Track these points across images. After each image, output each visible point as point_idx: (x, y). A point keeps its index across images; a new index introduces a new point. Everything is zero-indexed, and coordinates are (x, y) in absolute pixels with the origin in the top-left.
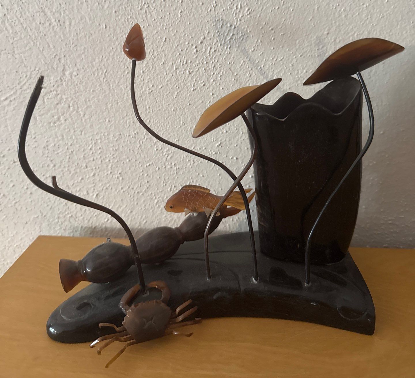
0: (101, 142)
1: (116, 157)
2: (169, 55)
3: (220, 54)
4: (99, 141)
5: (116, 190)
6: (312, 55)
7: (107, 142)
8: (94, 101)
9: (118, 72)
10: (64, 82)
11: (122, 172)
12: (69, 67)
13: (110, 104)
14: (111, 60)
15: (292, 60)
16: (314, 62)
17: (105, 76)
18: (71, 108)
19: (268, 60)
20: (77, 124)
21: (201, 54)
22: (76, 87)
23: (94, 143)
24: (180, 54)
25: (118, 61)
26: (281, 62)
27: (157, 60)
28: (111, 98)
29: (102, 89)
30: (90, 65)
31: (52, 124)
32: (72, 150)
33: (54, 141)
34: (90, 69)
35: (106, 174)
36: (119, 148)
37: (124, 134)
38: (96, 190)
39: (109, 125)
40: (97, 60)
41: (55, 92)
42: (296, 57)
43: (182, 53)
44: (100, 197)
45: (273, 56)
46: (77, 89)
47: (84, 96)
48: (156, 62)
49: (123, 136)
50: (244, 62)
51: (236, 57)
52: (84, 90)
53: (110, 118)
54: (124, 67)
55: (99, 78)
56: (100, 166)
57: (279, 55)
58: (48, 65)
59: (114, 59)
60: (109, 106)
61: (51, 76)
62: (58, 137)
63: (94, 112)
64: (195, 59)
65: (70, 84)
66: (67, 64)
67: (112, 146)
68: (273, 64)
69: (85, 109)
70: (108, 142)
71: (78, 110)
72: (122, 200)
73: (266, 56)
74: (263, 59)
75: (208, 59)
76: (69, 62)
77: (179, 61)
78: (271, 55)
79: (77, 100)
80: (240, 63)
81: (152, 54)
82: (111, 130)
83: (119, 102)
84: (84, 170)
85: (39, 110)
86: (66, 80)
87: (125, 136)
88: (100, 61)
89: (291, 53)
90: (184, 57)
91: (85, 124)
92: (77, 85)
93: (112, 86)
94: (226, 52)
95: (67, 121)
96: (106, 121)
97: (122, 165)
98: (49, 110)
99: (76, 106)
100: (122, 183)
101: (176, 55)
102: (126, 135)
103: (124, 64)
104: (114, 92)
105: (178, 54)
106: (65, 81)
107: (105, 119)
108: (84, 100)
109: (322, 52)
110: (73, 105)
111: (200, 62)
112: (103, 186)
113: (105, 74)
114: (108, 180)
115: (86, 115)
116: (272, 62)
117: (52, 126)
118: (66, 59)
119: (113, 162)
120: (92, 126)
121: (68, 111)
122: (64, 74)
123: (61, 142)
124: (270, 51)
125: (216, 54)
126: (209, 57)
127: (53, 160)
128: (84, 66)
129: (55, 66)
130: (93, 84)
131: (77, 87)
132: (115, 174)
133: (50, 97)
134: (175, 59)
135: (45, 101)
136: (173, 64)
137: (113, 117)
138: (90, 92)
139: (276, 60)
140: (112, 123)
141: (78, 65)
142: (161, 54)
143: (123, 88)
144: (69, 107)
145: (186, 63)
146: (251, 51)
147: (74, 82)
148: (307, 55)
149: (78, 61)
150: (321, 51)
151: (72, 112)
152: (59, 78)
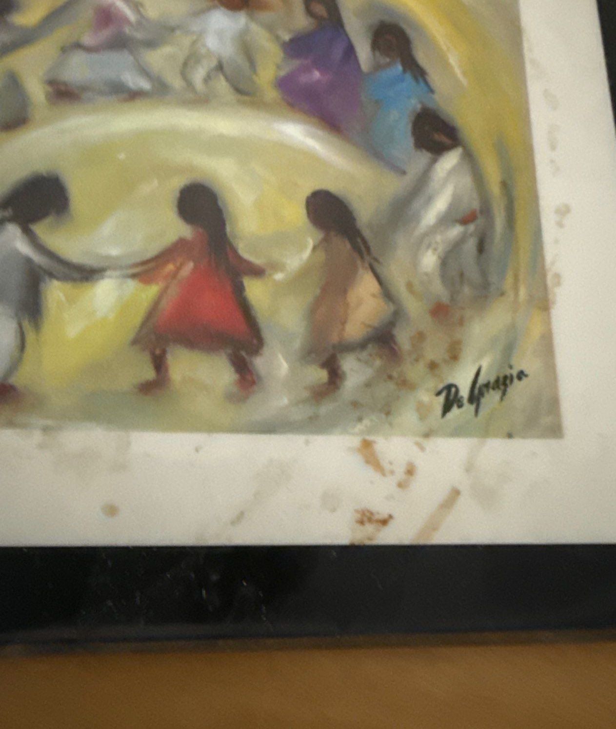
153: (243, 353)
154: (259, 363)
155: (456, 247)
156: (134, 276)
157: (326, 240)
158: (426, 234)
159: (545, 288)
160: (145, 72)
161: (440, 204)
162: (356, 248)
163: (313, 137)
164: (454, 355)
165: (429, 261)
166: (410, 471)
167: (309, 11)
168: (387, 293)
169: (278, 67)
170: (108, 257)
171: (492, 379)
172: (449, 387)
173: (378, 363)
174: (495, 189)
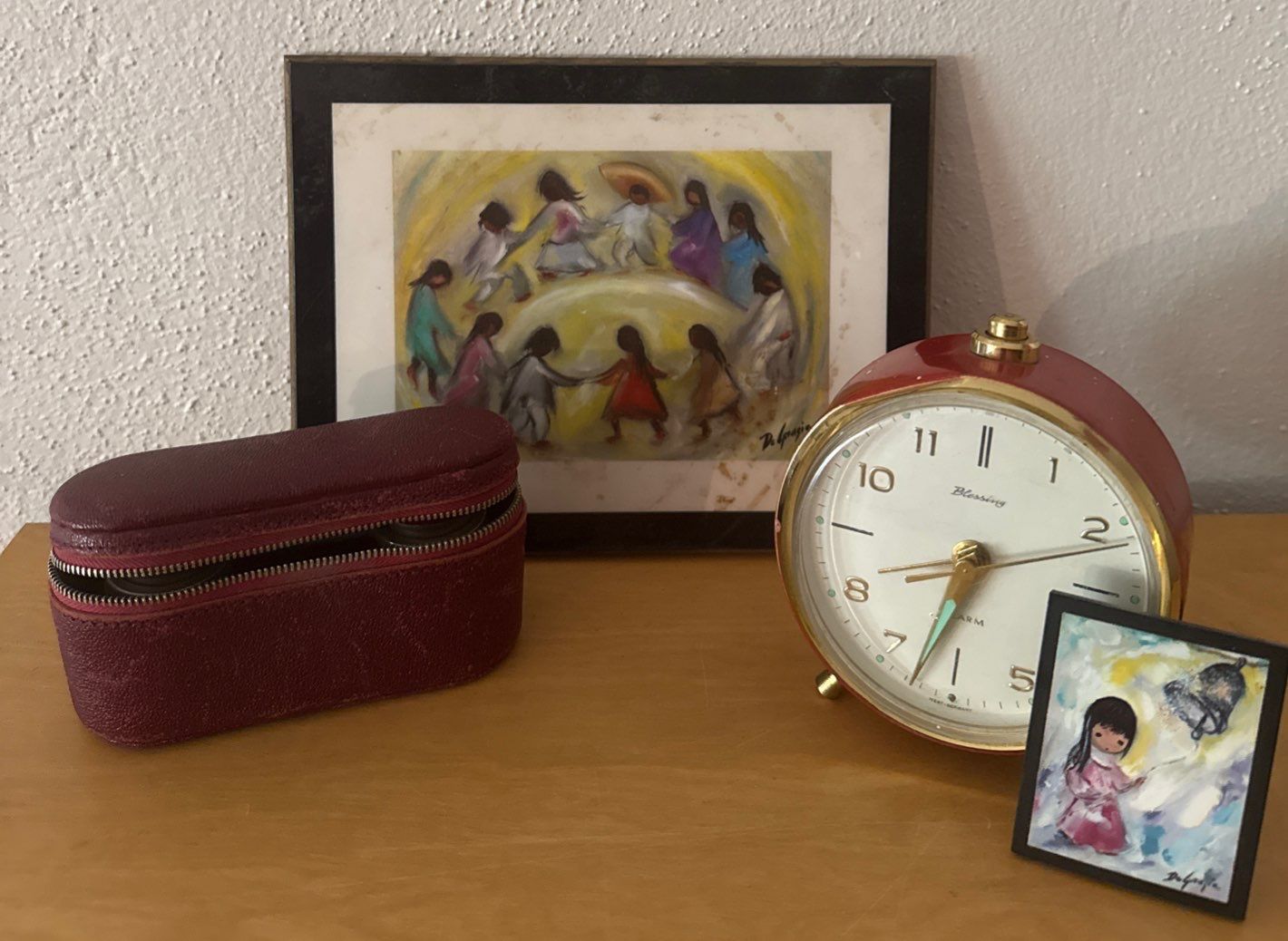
0: (204, 257)
1: (252, 297)
2: (408, 12)
3: (554, 16)
4: (200, 254)
5: (250, 389)
6: (796, 26)
7: (224, 255)
8: (185, 139)
9: (255, 60)
10: (94, 86)
11: (267, 338)
12: (108, 41)
13: (231, 148)
14: (235, 23)
15: (745, 36)
16: (801, 43)
17: (218, 69)
18: (115, 160)
19: (681, 36)
20: (134, 205)
21: (501, 14)
22: (130, 99)
23: (183, 258)
24: (439, 12)
25: (256, 26)
26: (716, 40)
27: (374, 26)
28: (236, 130)
29: (210, 106)
30: (173, 35)
31: (56, 205)
32: (119, 280)
33: (63, 254)
34: (173, 46)
35: (220, 346)
36: (258, 274)
37: (273, 235)
38: (190, 391)
39: (230, 209)
40: (193, 23)
41: (65, 113)
42: (754, 29)
43: (447, 10)
44: (201, 410)
45: (697, 24)
46: (132, 105)
47: (154, 124)
48: (370, 32)
49: (271, 240)
50: (618, 37)
51: (596, 23)
52: (153, 109)
53: (232, 188)
54: (276, 45)
55: (200, 74)
56: (203, 324)
57: (712, 24)
58: (44, 33)
59: (243, 22)
60: (229, 155)
61: (52, 67)
62: (74, 243)
63: (184, 171)
64: (483, 28)
65: (110, 89)
66: (100, 32)
67: (239, 266)
68: (696, 45)
69: (156, 162)
70: (226, 257)
71: (136, 164)
72: (268, 416)
73: (676, 24)
74: (670, 32)
75: (520, 29)
76: (107, 28)
77: (438, 31)
78: (691, 23)
79: (132, 136)
80: (608, 42)
81: (358, 10)
82: (234, 222)
83: (261, 143)
84: (154, 335)
85: (16, 166)
86: (100, 78)
87: (276, 239)
88: (204, 24)
89: (743, 17)
90: (450, 20)
91: (155, 204)
92: (132, 93)
93: (240, 98)
94: (571, 12)
95: (102, 198)
96: (219, 196)
97: (269, 319)
98: (46, 167)
99: (129, 154)
100: (269, 368)
101: (428, 15)
102: (279, 236)
103: (276, 36)
104: (245, 114)
105: (435, 11)
106: (96, 81)
107: (219, 190)
108: (152, 136)
109: (822, 16)
110: (121, 151)
111: (497, 34)
112: (211, 380)
113: (217, 63)
114: (227, 364)
115: (159, 180)
116: (692, 41)
117: (58, 211)
118: (98, 18)
119: (241, 312)
120: (176, 211)
121: (106, 169)
122: (95, 62)
123: (84, 256)
124: (688, 11)
125: (542, 16)
126: (522, 21)
127: (60, 307)
128: (155, 40)
129: (66, 38)
130: (180, 90)
131: (133, 100)
132: (248, 345)
133: (48, 128)
134: (426, 25)
135: (36, 138)
136: (419, 38)
137: (240, 185)
138: (172, 114)
139: (704, 35)
140: (239, 202)
141: (135, 36)
142: (385, 11)
143: (271, 104)
144: (109, 155)
145: (458, 37)
146: (637, 8)
147: (124, 85)
148: (782, 25)
149: (137, 23)
150: (817, 15)
151: (117, 172)
152: (77, 74)
153: (658, 421)
154: (666, 425)
155: (776, 354)
156: (599, 382)
157: (701, 355)
158: (758, 348)
159: (828, 376)
160: (590, 255)
161: (768, 328)
162: (717, 359)
163: (692, 290)
164: (771, 418)
165: (760, 364)
166: (745, 478)
167: (689, 201)
168: (735, 385)
169: (670, 244)
170: (585, 372)
171: (792, 430)
172: (767, 435)
173: (729, 423)
174: (803, 316)
